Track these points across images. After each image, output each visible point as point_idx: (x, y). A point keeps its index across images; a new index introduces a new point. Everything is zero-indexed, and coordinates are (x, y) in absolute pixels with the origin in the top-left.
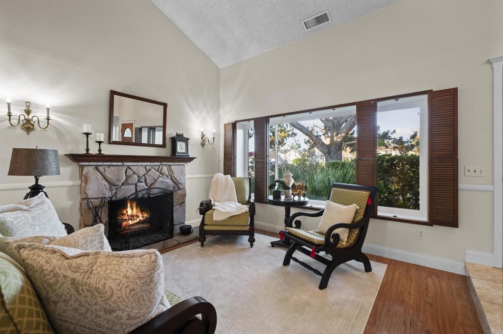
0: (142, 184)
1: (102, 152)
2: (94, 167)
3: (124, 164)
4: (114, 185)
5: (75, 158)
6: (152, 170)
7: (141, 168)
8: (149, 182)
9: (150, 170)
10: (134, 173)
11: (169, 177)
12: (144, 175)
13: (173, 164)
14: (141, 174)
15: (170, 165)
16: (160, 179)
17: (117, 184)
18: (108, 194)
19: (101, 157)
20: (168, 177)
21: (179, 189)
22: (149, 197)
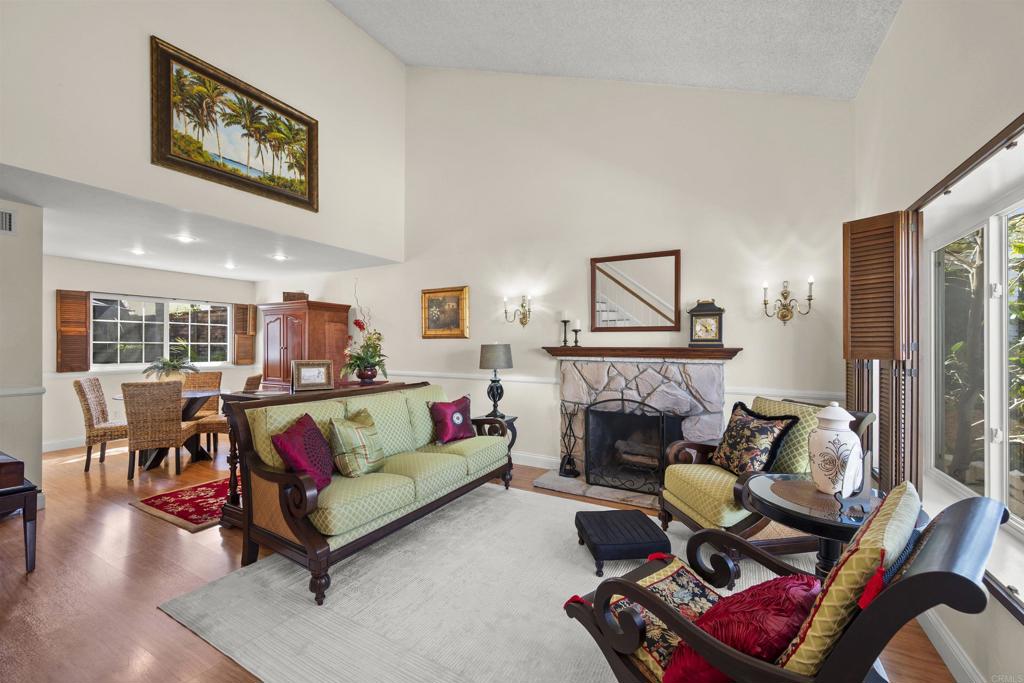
0: (630, 392)
1: (579, 344)
2: (572, 363)
3: (605, 359)
4: (593, 389)
5: (553, 352)
6: (650, 371)
7: (630, 365)
8: (644, 391)
9: (645, 370)
10: (620, 374)
11: (684, 385)
12: (635, 378)
13: (689, 361)
14: (630, 377)
15: (684, 364)
16: (663, 387)
17: (596, 387)
18: (586, 399)
19: (578, 351)
20: (680, 385)
21: (706, 411)
22: (643, 415)
